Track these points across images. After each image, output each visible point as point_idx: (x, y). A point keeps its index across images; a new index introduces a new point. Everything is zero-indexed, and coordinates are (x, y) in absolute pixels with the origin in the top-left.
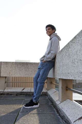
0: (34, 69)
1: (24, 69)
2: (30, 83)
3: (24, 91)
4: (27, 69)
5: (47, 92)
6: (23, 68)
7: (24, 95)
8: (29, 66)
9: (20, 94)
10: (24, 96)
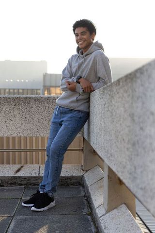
0: (46, 114)
1: (18, 116)
2: (34, 153)
3: (20, 174)
4: (28, 116)
5: (83, 176)
6: (16, 112)
7: (22, 185)
8: (32, 108)
9: (11, 184)
10: (22, 189)
